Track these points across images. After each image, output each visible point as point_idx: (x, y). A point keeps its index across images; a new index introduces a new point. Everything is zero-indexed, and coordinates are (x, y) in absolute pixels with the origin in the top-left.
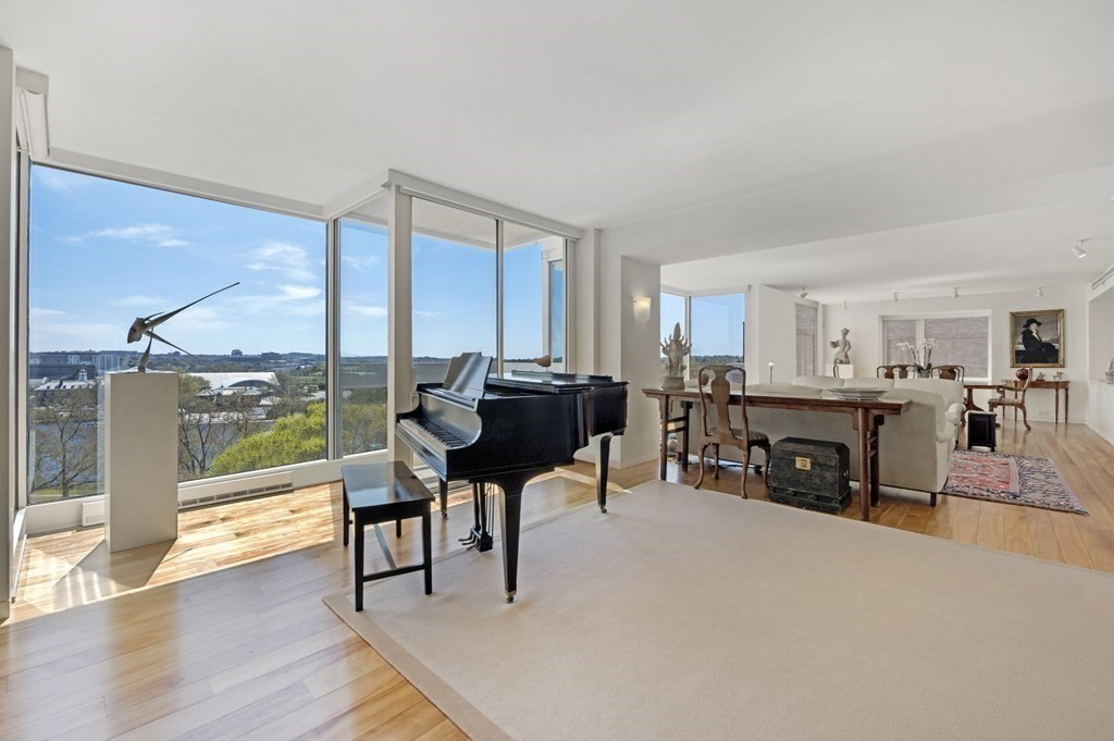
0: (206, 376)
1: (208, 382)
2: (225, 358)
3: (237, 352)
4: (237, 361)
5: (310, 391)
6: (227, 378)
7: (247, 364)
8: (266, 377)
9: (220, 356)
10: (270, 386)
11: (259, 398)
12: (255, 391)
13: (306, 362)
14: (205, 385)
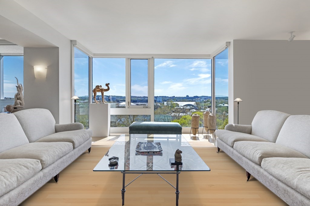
0: (178, 103)
1: (178, 104)
2: (184, 98)
3: (188, 96)
4: (187, 98)
5: (205, 108)
6: (183, 103)
7: (190, 99)
8: (193, 103)
9: (184, 97)
10: (193, 106)
11: (190, 109)
12: (188, 107)
13: (205, 99)
14: (178, 105)
